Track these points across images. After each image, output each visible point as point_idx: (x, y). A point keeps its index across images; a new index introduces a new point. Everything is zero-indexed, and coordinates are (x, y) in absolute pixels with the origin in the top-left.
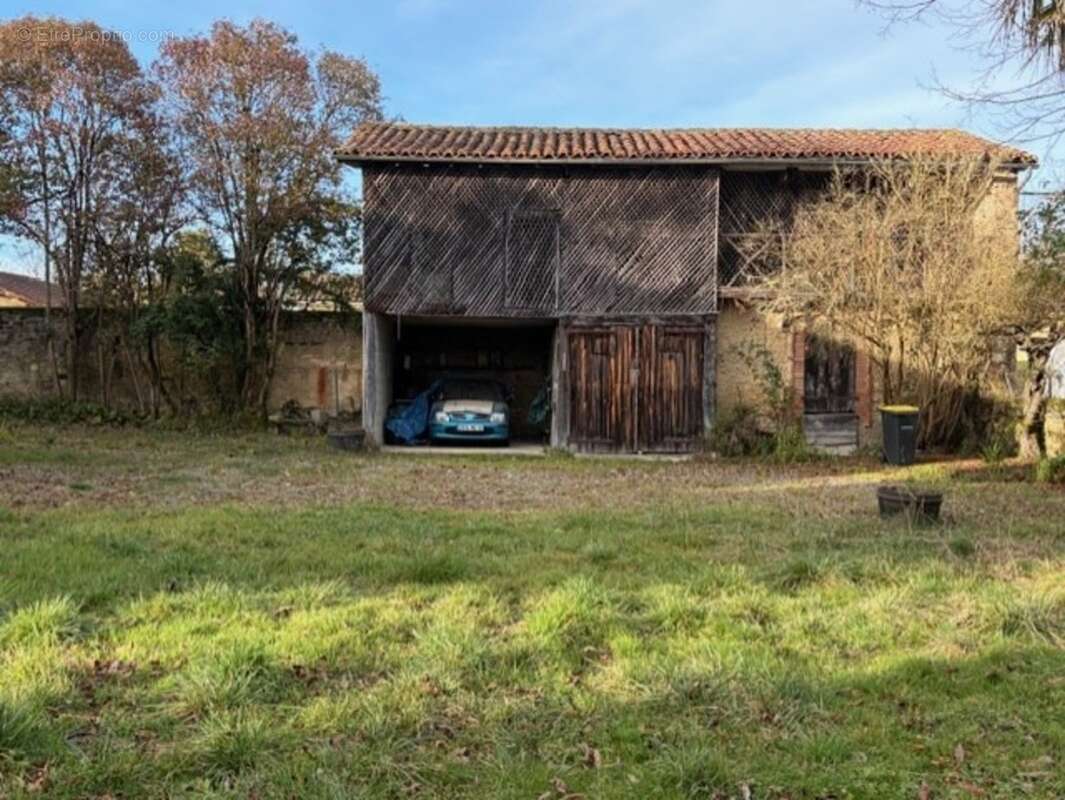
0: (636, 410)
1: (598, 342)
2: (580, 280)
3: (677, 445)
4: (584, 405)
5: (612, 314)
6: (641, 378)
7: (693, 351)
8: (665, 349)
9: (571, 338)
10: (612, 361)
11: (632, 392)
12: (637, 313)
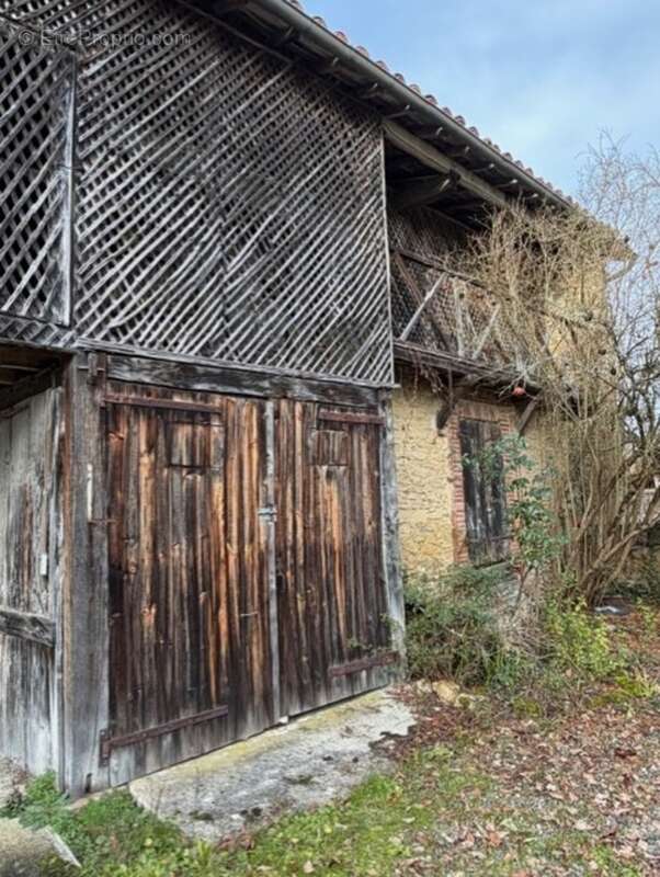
0: (273, 610)
1: (182, 433)
2: (133, 257)
3: (352, 677)
4: (149, 616)
5: (215, 360)
6: (281, 526)
7: (365, 466)
8: (321, 458)
9: (110, 416)
10: (218, 486)
11: (263, 565)
12: (267, 369)
